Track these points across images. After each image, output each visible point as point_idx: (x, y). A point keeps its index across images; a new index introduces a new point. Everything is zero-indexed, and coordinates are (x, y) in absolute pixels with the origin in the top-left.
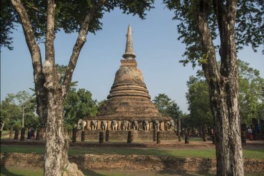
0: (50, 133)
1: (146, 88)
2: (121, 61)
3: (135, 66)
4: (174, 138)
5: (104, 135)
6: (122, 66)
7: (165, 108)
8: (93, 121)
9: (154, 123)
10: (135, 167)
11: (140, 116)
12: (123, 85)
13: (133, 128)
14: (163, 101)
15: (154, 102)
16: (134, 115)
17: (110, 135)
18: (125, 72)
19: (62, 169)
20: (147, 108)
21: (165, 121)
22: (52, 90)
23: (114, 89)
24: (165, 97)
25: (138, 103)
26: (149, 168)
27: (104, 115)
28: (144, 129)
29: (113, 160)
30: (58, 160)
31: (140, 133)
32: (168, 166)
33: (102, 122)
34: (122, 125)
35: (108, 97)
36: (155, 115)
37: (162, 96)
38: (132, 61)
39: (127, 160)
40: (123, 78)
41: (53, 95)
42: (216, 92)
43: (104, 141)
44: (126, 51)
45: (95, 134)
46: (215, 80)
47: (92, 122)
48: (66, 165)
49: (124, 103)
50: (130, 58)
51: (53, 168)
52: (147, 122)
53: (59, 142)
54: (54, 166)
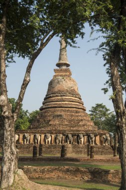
0: (6, 147)
1: (80, 99)
2: (55, 70)
3: (69, 76)
4: (110, 153)
5: (38, 149)
6: (55, 76)
7: (103, 119)
8: (26, 134)
9: (89, 136)
10: (67, 177)
11: (74, 129)
12: (57, 96)
13: (67, 142)
14: (101, 111)
15: (90, 113)
16: (68, 128)
17: (43, 149)
18: (58, 82)
19: (15, 173)
20: (82, 120)
21: (101, 135)
22: (8, 117)
23: (47, 100)
24: (103, 107)
25: (72, 116)
26: (78, 178)
27: (36, 128)
28: (78, 143)
29: (48, 170)
30: (12, 166)
31: (74, 147)
32: (95, 177)
33: (35, 136)
34: (56, 139)
35: (41, 109)
36: (91, 128)
37: (99, 106)
38: (66, 71)
39: (60, 171)
40: (56, 89)
41: (8, 121)
42: (120, 119)
43: (38, 155)
44: (60, 59)
45: (27, 148)
46: (119, 111)
47: (24, 136)
48: (16, 170)
49: (58, 116)
50: (64, 67)
51: (9, 172)
52: (81, 136)
53: (13, 154)
54: (9, 170)
